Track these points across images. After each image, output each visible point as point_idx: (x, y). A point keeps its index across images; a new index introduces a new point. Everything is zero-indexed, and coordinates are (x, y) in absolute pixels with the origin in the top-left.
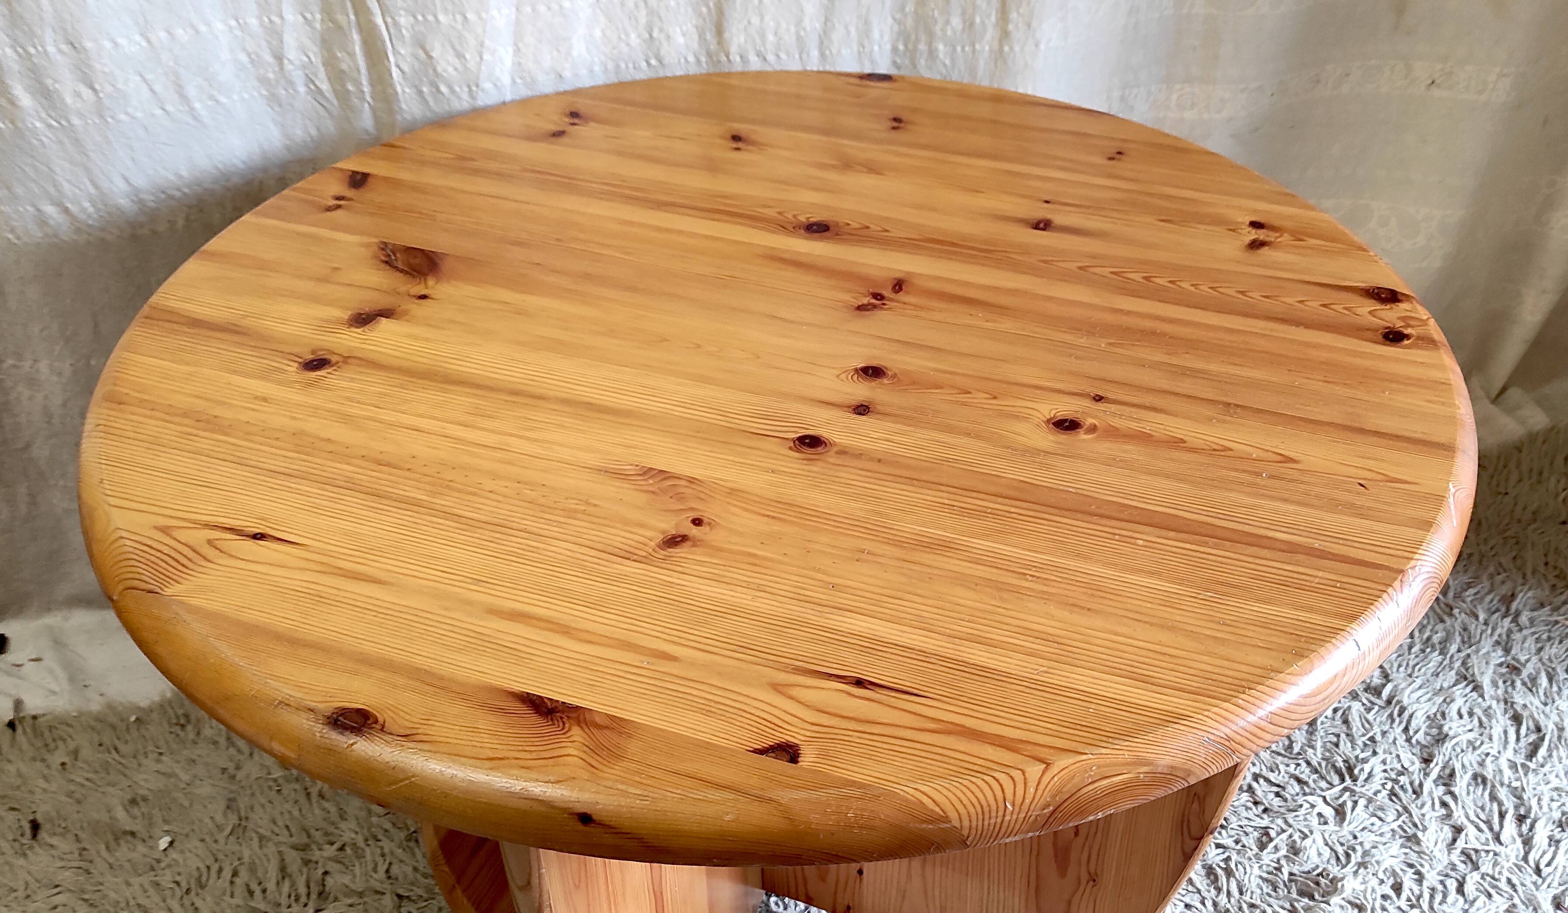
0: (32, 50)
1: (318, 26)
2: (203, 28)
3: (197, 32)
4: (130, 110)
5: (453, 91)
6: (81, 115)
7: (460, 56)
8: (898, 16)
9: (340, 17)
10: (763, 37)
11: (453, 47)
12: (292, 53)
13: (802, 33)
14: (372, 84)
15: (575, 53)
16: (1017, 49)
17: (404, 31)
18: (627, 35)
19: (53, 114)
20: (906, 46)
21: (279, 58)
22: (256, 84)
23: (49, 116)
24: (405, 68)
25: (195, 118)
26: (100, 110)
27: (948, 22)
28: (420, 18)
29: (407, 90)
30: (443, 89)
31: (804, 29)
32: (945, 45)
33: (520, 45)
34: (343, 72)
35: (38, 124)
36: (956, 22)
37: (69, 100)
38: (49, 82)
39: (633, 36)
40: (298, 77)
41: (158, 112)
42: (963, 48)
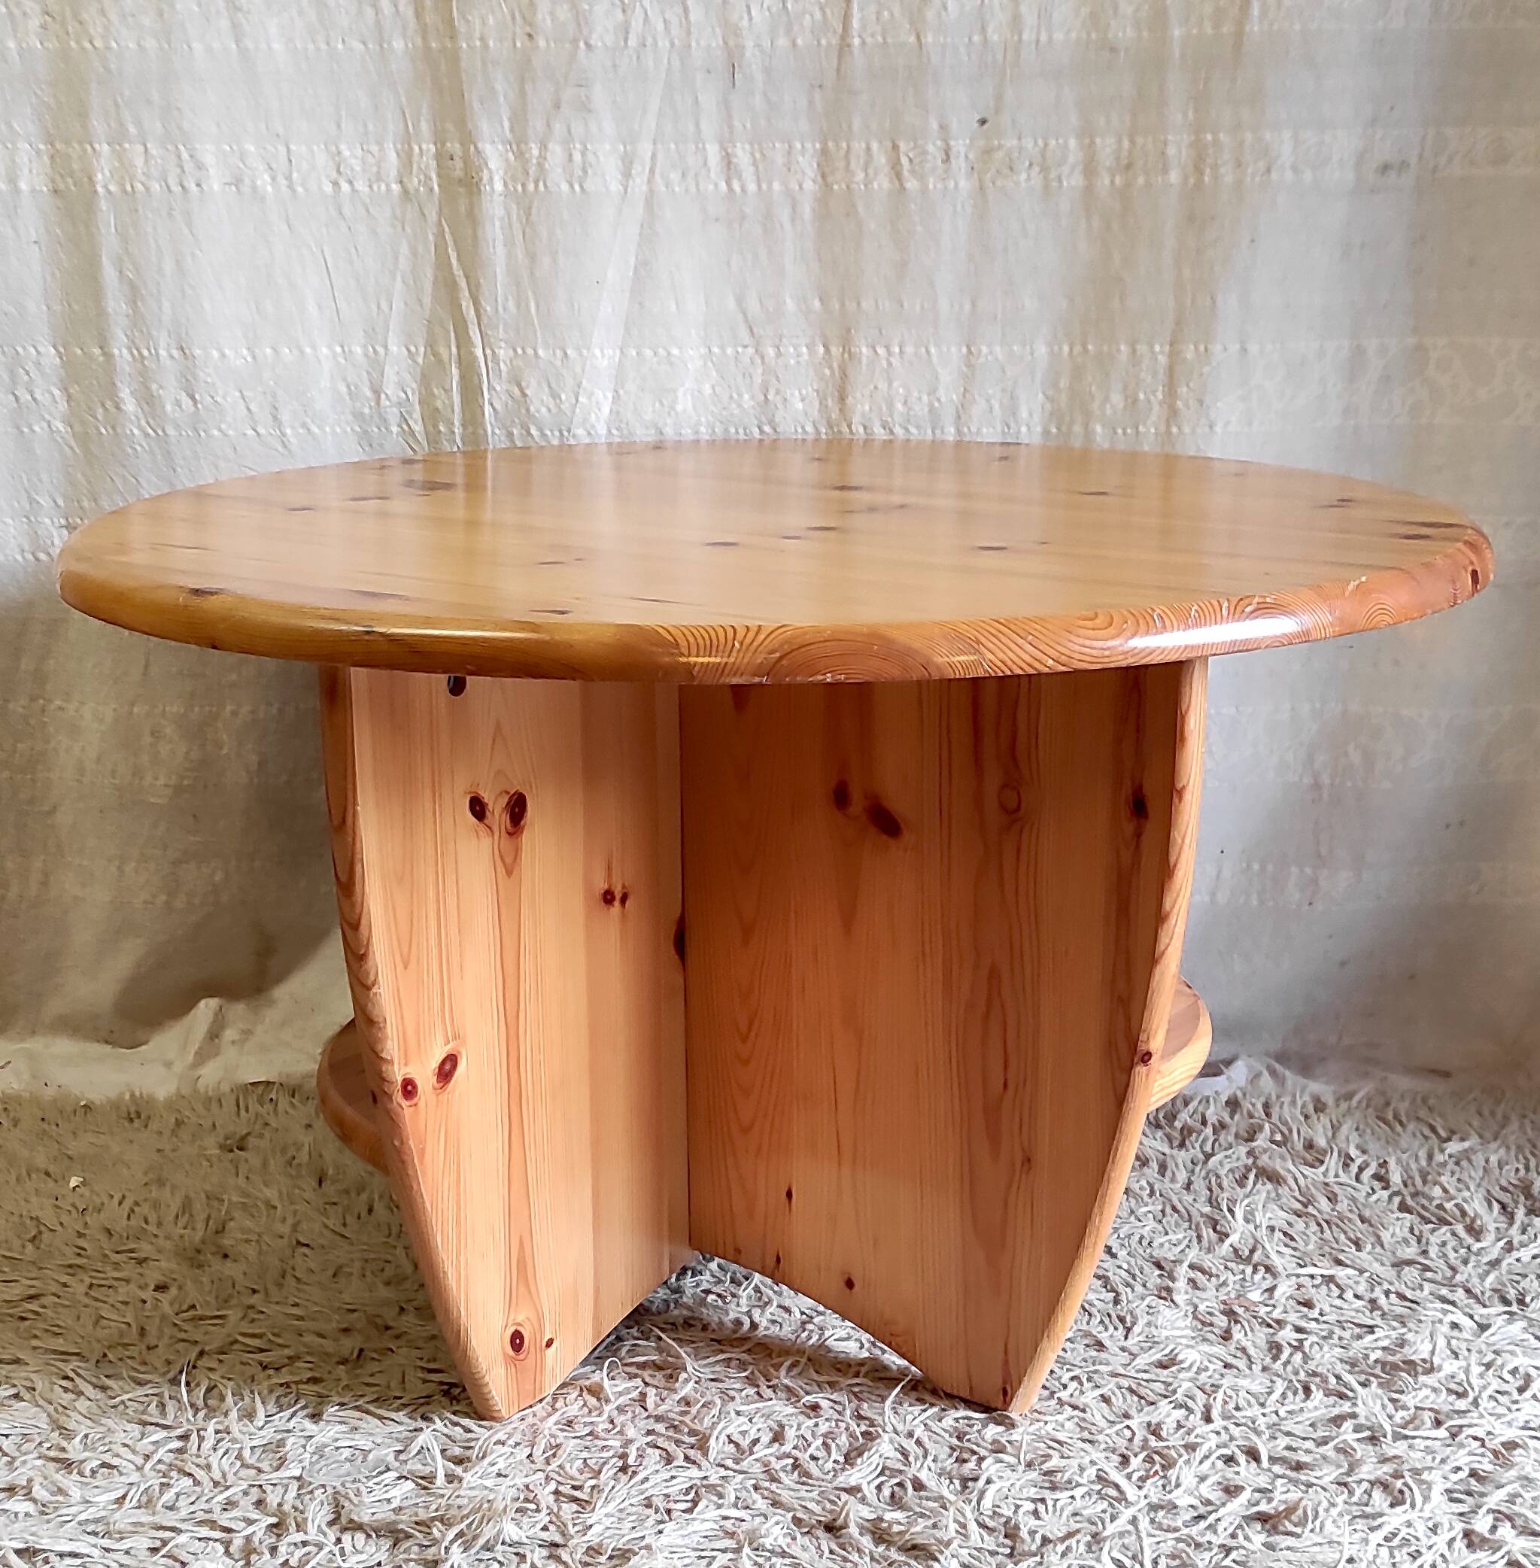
0: (145, 353)
1: (420, 360)
2: (308, 350)
3: (302, 352)
4: (223, 426)
5: (543, 435)
6: (177, 427)
7: (555, 396)
8: (1050, 393)
9: (443, 351)
10: (891, 406)
11: (550, 386)
12: (390, 389)
13: (936, 404)
14: (464, 426)
15: (679, 408)
16: (1187, 430)
17: (502, 365)
18: (740, 395)
19: (151, 422)
20: (1059, 429)
21: (377, 392)
22: (350, 418)
23: (148, 423)
24: (498, 407)
25: (284, 446)
26: (196, 422)
27: (1107, 399)
28: (520, 351)
29: (497, 431)
30: (534, 431)
31: (939, 400)
32: (1103, 426)
33: (621, 392)
34: (437, 410)
35: (136, 431)
36: (1117, 399)
37: (169, 408)
38: (154, 387)
39: (746, 397)
40: (393, 415)
41: (250, 432)
42: (1124, 430)
